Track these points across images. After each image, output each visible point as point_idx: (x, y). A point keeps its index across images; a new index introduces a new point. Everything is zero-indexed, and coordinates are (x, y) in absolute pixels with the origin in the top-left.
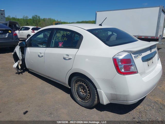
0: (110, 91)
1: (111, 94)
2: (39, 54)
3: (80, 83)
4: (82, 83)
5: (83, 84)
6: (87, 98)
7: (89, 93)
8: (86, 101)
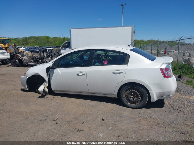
0: (159, 91)
1: (160, 93)
2: (79, 73)
3: (131, 91)
4: (132, 90)
5: (134, 91)
6: (138, 101)
7: (140, 97)
8: (137, 104)
